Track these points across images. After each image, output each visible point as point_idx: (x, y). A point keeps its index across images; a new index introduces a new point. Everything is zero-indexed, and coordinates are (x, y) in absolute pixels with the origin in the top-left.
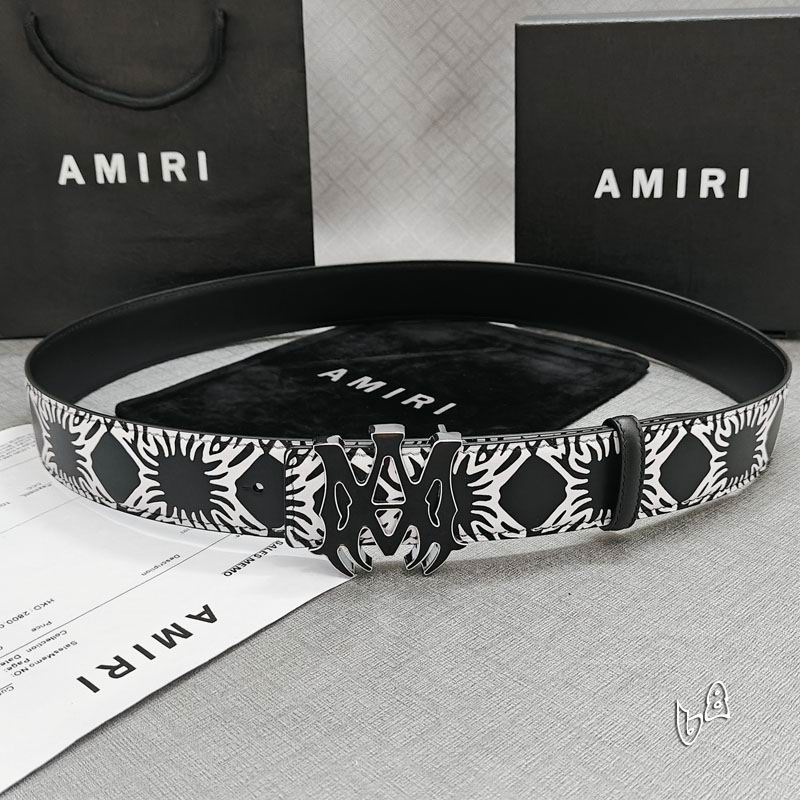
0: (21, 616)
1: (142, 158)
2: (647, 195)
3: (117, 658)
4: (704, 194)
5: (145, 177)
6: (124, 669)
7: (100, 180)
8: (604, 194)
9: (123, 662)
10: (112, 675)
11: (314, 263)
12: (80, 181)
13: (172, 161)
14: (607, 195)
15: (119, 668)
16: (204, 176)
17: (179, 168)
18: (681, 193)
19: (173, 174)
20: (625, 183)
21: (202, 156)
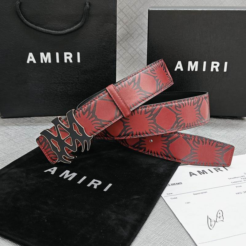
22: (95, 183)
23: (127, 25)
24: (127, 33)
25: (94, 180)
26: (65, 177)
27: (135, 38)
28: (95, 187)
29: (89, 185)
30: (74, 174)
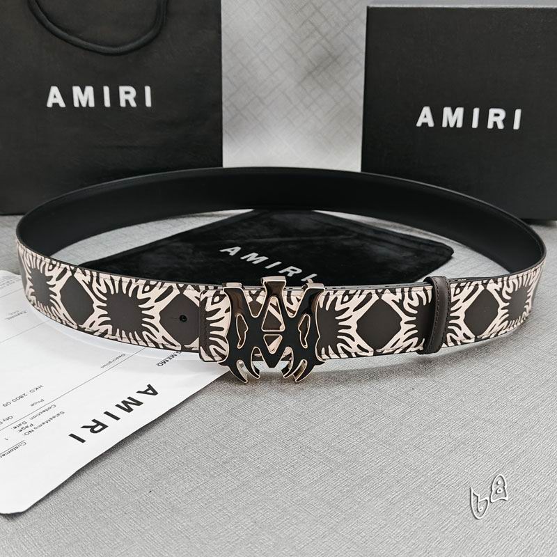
0: (22, 397)
1: (106, 90)
2: (452, 125)
3: (94, 421)
4: (490, 126)
5: (107, 103)
6: (100, 427)
7: (76, 105)
8: (423, 124)
9: (99, 423)
10: (92, 431)
11: (222, 166)
12: (62, 105)
13: (127, 93)
14: (425, 125)
15: (97, 427)
16: (148, 103)
17: (131, 98)
18: (475, 124)
19: (127, 102)
20: (437, 116)
21: (148, 90)
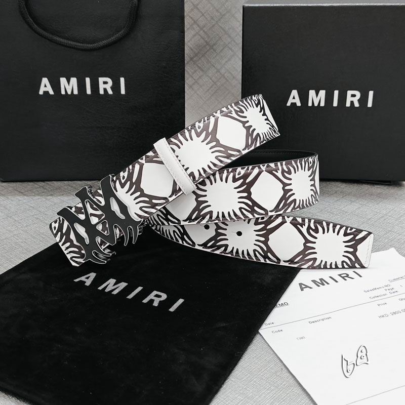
2: (316, 104)
5: (89, 92)
22: (156, 298)
23: (205, 31)
24: (205, 43)
25: (155, 293)
26: (107, 290)
27: (218, 51)
28: (156, 304)
29: (145, 301)
30: (123, 285)
